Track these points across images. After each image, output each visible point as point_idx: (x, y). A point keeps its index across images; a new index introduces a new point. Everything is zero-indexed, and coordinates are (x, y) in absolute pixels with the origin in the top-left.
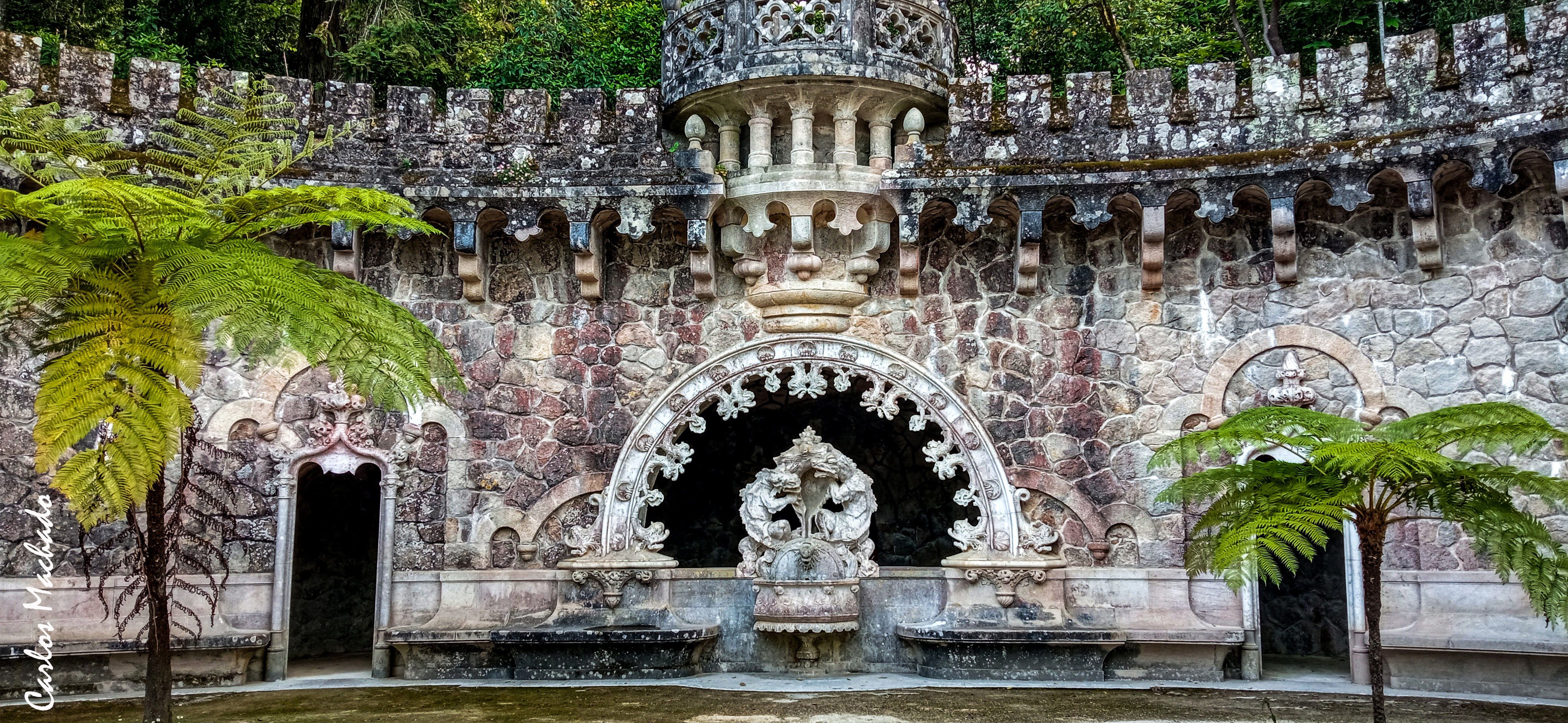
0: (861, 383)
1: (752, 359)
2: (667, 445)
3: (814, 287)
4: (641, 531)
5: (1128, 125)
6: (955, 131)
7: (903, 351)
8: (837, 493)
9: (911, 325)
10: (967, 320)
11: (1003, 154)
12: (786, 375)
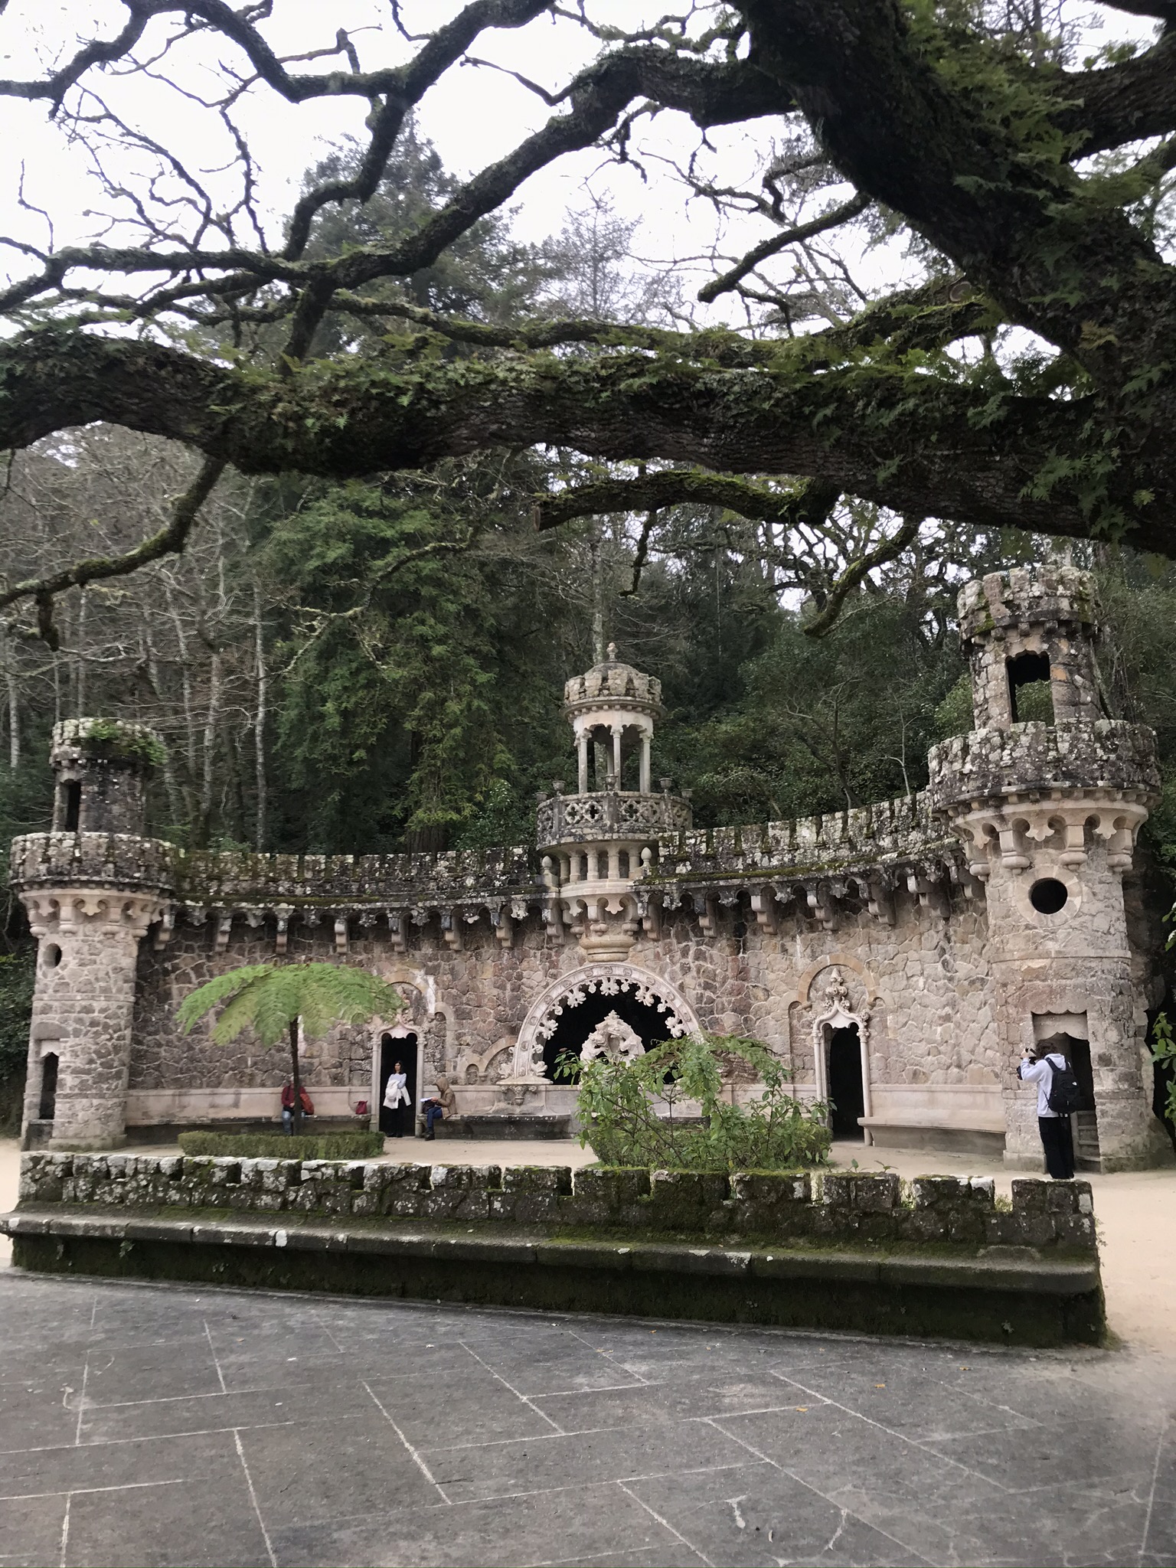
0: (634, 987)
1: (583, 976)
2: (544, 1022)
3: (606, 939)
4: (533, 1066)
5: (743, 854)
6: (662, 860)
7: (653, 970)
8: (623, 1046)
9: (657, 956)
10: (685, 953)
11: (684, 871)
12: (599, 984)
